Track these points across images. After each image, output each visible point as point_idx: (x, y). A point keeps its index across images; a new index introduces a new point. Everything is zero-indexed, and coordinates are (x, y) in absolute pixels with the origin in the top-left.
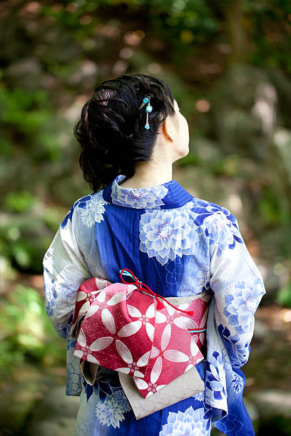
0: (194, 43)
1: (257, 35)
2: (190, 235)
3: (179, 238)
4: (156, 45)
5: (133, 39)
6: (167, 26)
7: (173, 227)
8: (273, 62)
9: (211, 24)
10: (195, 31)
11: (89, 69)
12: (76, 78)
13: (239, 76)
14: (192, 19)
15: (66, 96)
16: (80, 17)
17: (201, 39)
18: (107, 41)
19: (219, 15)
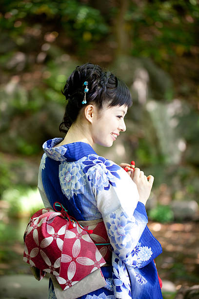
0: (92, 41)
1: (135, 36)
2: (81, 180)
3: (74, 182)
4: (67, 42)
5: (51, 37)
6: (73, 29)
7: (72, 174)
8: (145, 55)
9: (103, 28)
10: (93, 32)
11: (20, 57)
12: (11, 63)
13: (123, 64)
14: (91, 24)
15: (5, 77)
16: (14, 22)
17: (97, 38)
18: (33, 39)
19: (109, 22)
